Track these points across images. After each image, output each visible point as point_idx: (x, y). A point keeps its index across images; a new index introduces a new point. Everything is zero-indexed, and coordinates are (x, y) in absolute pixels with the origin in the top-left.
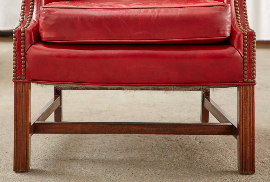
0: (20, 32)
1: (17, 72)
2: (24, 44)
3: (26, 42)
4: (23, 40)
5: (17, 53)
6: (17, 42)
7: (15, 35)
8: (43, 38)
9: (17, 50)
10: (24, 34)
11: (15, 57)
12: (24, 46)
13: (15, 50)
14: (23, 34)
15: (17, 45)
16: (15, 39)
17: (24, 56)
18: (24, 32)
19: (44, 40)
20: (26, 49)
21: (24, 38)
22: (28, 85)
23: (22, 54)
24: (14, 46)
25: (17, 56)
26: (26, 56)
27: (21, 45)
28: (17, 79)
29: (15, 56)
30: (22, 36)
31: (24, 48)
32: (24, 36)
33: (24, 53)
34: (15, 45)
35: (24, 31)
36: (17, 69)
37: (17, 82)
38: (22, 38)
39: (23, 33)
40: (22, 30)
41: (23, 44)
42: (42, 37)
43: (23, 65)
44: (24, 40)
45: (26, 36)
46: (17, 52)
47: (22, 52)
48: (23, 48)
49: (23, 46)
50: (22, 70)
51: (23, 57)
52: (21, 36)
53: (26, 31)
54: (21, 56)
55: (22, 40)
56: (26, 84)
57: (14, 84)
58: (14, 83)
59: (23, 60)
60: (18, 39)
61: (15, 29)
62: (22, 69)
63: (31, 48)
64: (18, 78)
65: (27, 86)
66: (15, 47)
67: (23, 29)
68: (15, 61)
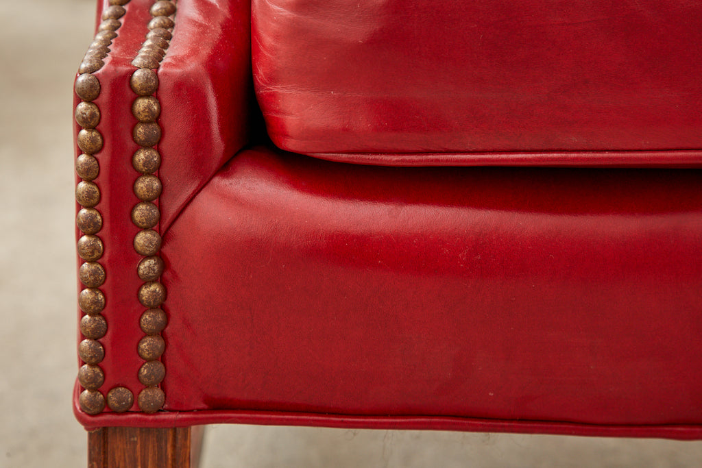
0: (129, 93)
1: (107, 363)
2: (156, 171)
3: (167, 160)
4: (146, 147)
5: (105, 232)
6: (104, 157)
7: (92, 115)
8: (286, 135)
9: (106, 215)
10: (155, 108)
11: (92, 262)
12: (156, 184)
13: (93, 218)
14: (149, 107)
15: (103, 179)
16: (93, 140)
17: (159, 255)
18: (153, 92)
19: (291, 145)
20: (172, 210)
21: (154, 129)
22: (179, 437)
23: (143, 240)
24: (82, 185)
25: (107, 255)
26: (167, 250)
27: (135, 181)
28: (105, 409)
29: (97, 254)
30: (141, 117)
31: (158, 200)
32: (157, 119)
33: (160, 232)
34: (89, 181)
35: (153, 83)
36: (107, 339)
37: (105, 429)
38: (140, 130)
39: (147, 96)
40: (137, 74)
41: (149, 174)
42: (283, 127)
43: (147, 317)
44: (155, 144)
45: (166, 121)
46: (107, 225)
47: (145, 229)
48: (147, 201)
49: (149, 188)
50: (144, 345)
51: (147, 263)
52: (136, 121)
53: (166, 85)
54: (131, 256)
55: (139, 146)
56: (171, 432)
57: (86, 433)
58: (87, 429)
59: (147, 281)
60: (114, 140)
61: (91, 71)
62: (139, 341)
63: (204, 197)
64: (113, 398)
65: (174, 446)
66: (89, 195)
67: (146, 67)
68: (94, 288)
